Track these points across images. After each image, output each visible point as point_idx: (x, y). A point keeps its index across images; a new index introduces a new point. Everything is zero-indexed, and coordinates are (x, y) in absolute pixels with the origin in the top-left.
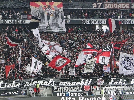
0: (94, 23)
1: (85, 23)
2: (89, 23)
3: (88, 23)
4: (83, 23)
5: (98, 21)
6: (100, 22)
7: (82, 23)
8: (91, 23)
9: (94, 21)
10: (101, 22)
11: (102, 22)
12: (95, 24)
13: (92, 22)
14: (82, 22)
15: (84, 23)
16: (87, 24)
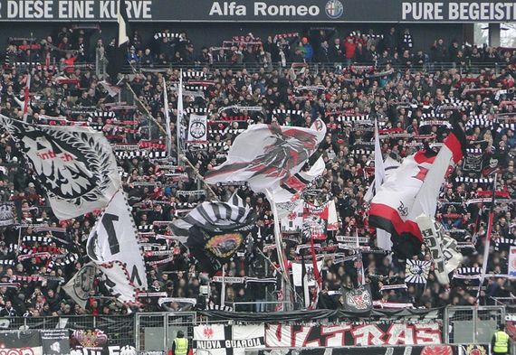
0: (466, 14)
1: (419, 17)
2: (440, 14)
3: (436, 14)
4: (409, 16)
5: (486, 8)
6: (495, 13)
7: (404, 17)
8: (451, 17)
9: (465, 8)
10: (502, 12)
11: (504, 9)
12: (470, 19)
13: (455, 11)
14: (405, 12)
15: (415, 17)
16: (428, 19)
